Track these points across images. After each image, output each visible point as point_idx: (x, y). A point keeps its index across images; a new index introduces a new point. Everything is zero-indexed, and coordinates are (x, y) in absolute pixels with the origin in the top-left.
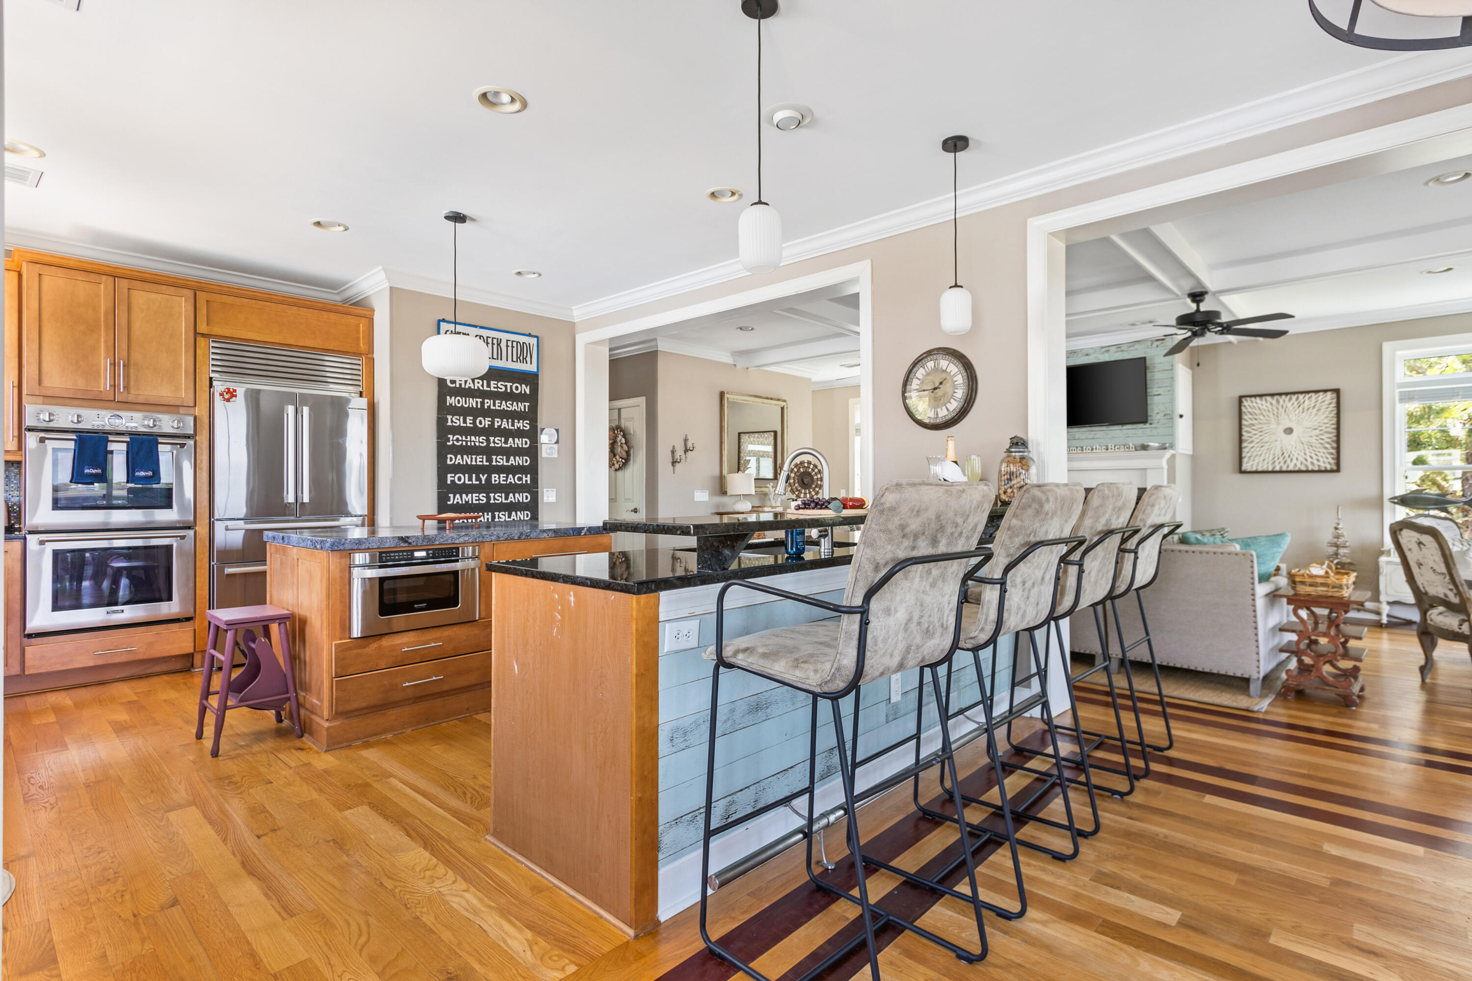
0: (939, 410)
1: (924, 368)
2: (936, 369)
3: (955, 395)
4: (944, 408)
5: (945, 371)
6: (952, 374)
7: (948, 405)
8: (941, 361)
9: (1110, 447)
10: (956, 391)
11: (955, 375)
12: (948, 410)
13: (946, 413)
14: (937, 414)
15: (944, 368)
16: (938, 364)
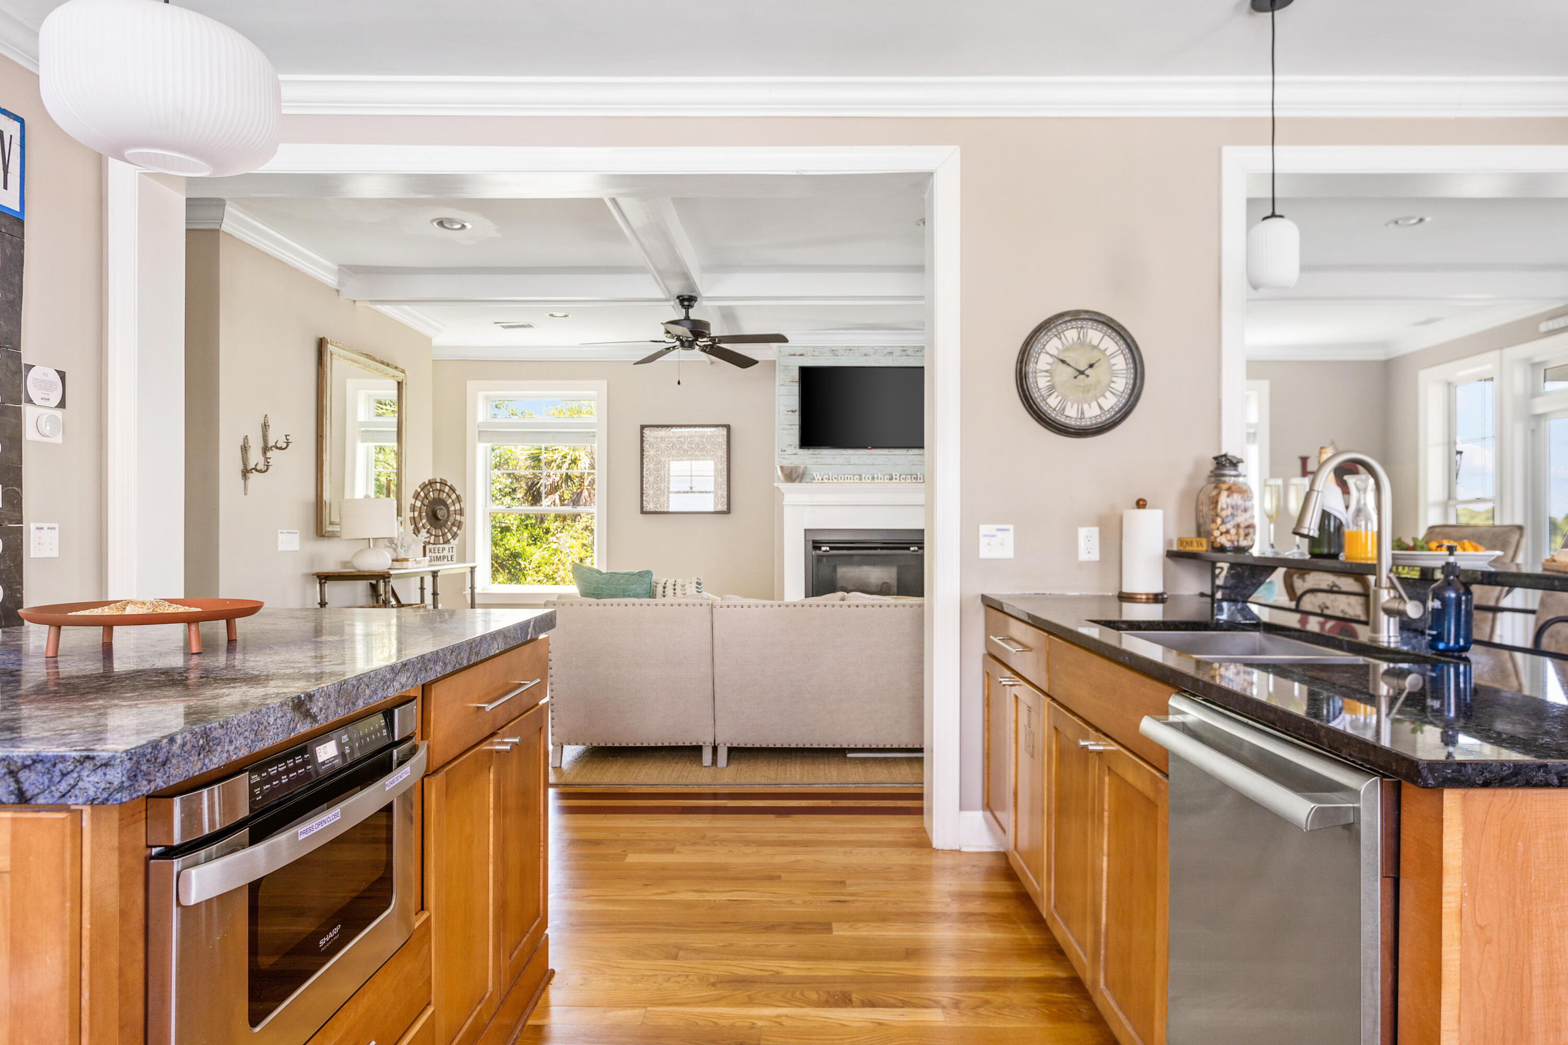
0: (1086, 406)
1: (1060, 339)
2: (1082, 343)
3: (1112, 385)
4: (1094, 404)
5: (1095, 347)
6: (1108, 353)
7: (1102, 401)
8: (1090, 331)
9: (894, 477)
10: (1114, 379)
11: (1113, 355)
12: (1101, 408)
13: (1098, 412)
14: (1082, 413)
15: (1095, 343)
16: (1085, 336)
